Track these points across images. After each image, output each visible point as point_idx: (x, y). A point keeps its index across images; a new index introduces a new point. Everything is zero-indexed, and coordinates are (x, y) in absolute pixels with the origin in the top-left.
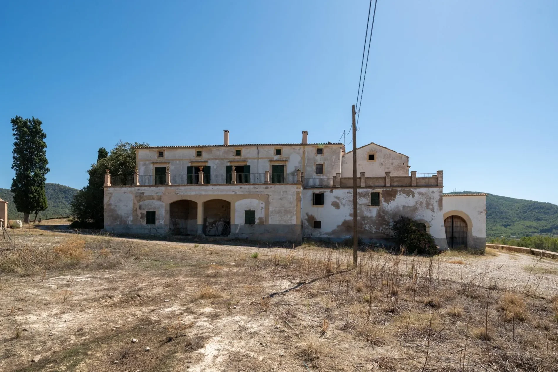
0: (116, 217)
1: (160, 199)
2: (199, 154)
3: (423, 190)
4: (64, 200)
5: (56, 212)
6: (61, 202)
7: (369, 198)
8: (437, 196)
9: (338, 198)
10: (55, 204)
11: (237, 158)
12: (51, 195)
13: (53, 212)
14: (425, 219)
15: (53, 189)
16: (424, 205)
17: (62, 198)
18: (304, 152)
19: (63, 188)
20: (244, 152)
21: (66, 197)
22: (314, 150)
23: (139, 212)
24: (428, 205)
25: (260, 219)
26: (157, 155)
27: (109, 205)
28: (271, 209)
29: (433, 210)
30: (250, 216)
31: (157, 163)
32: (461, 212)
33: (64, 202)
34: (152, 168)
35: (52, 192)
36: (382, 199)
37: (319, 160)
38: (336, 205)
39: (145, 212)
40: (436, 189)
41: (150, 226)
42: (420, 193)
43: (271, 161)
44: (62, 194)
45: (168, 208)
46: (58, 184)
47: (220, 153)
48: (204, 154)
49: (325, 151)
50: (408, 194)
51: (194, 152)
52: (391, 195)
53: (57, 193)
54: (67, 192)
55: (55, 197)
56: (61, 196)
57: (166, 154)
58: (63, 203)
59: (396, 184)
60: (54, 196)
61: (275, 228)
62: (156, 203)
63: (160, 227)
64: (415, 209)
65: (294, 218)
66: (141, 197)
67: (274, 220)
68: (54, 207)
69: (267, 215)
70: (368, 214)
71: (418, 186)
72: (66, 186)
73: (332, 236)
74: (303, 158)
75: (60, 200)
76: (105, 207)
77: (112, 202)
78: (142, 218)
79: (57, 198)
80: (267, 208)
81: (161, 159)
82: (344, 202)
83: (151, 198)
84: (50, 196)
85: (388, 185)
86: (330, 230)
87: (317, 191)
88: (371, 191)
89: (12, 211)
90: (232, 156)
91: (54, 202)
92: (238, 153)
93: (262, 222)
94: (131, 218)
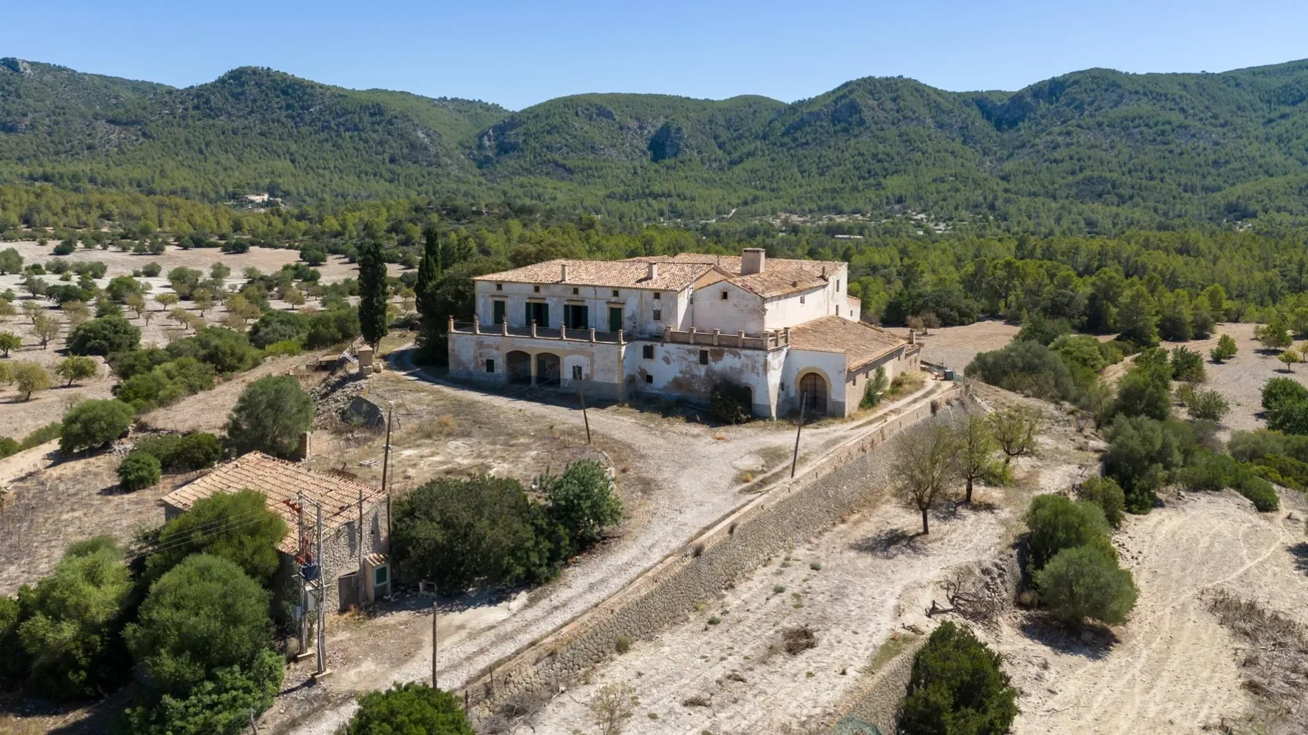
0: (460, 363)
1: (497, 349)
2: (537, 289)
3: (749, 352)
4: (284, 113)
5: (266, 149)
6: (279, 121)
7: (698, 356)
8: (761, 360)
9: (668, 353)
10: (264, 128)
11: (575, 297)
12: (254, 101)
13: (259, 149)
14: (751, 382)
15: (256, 84)
16: (750, 368)
17: (280, 109)
18: (641, 296)
19: (278, 78)
20: (581, 290)
21: (289, 107)
22: (652, 294)
23: (479, 359)
24: (753, 368)
25: (586, 375)
26: (495, 287)
27: (453, 350)
28: (596, 367)
29: (758, 374)
30: (577, 371)
31: (495, 296)
32: (819, 369)
33: (283, 119)
34: (491, 301)
35: (255, 91)
36: (710, 358)
37: (657, 304)
38: (667, 361)
39: (484, 360)
40: (760, 353)
41: (489, 374)
42: (746, 356)
43: (608, 303)
44: (278, 97)
45: (505, 358)
46: (269, 69)
47: (558, 289)
48: (542, 290)
49: (662, 295)
50: (736, 355)
51: (532, 288)
52: (718, 355)
53: (267, 95)
54: (290, 91)
55: (262, 107)
56: (277, 103)
57: (504, 286)
58: (283, 124)
59: (724, 343)
60: (259, 104)
61: (600, 386)
62: (495, 352)
63: (499, 375)
64: (741, 371)
65: (616, 377)
66: (480, 344)
67: (599, 378)
68: (262, 134)
69: (592, 372)
70: (697, 373)
71: (744, 348)
72: (285, 74)
73: (662, 393)
74: (641, 302)
75: (275, 116)
76: (450, 352)
77: (456, 348)
78: (482, 365)
79: (266, 110)
80: (592, 365)
81: (499, 293)
82: (674, 357)
83: (490, 346)
84: (249, 103)
85: (716, 344)
86: (661, 386)
87: (649, 344)
88: (699, 348)
89: (169, 147)
90: (570, 295)
91: (262, 122)
92: (576, 291)
93: (588, 378)
94: (473, 365)
